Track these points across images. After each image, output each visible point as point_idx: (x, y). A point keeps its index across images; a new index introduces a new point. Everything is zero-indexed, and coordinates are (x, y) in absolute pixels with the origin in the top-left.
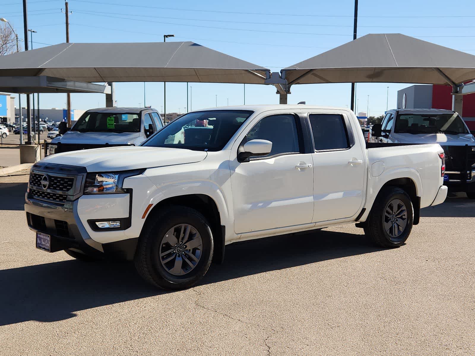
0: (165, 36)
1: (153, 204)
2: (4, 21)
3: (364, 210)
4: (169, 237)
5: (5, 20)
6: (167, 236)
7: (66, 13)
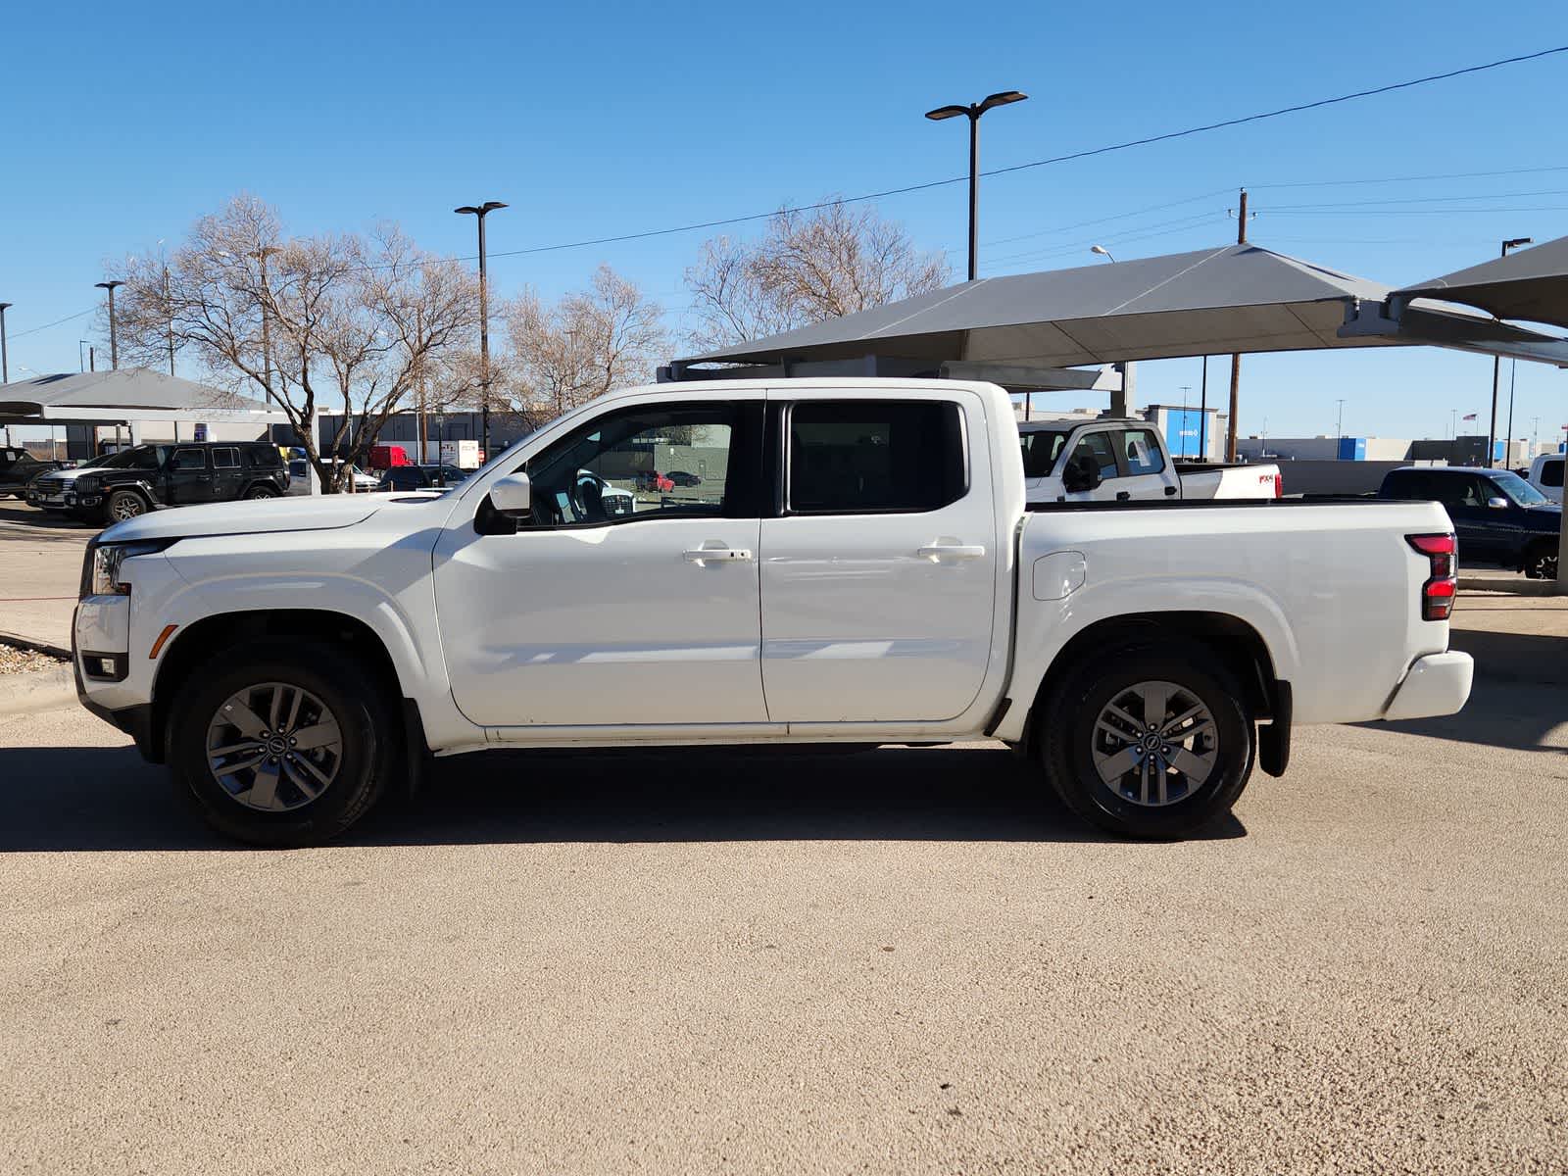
0: (1505, 243)
1: (177, 626)
2: (1100, 252)
3: (1003, 705)
4: (236, 711)
5: (1099, 248)
6: (228, 708)
7: (1240, 219)
